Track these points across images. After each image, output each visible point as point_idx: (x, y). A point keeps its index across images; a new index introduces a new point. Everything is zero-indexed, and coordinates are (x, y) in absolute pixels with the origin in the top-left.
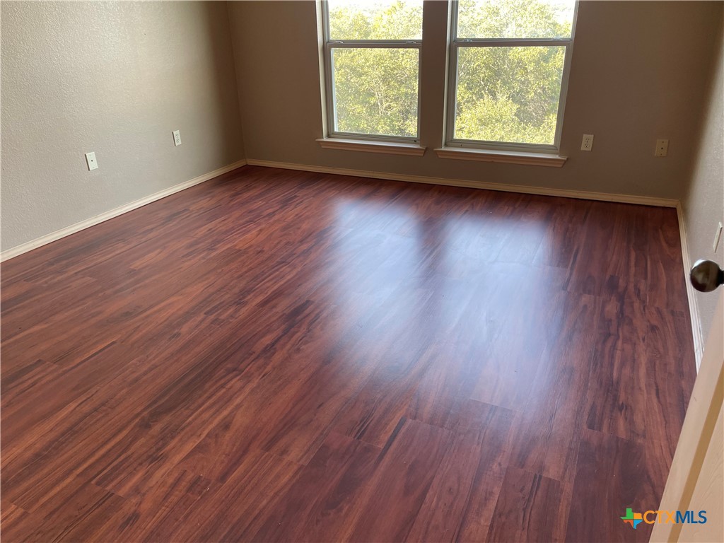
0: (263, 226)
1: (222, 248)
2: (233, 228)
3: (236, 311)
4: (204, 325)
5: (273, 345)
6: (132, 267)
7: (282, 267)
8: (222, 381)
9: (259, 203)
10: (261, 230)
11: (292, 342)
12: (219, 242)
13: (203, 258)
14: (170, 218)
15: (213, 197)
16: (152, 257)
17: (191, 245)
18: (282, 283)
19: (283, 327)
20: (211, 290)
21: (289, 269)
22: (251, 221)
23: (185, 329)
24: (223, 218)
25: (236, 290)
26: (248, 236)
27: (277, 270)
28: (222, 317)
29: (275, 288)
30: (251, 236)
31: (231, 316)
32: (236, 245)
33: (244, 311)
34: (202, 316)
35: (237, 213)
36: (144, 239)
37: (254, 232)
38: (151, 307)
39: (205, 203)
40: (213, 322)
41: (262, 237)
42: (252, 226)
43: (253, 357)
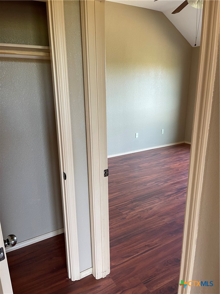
0: (182, 163)
1: (166, 166)
2: (172, 162)
3: (163, 184)
4: (153, 185)
5: (171, 195)
6: (139, 166)
8: (154, 199)
9: (183, 156)
10: (180, 164)
11: (177, 196)
12: (166, 165)
13: (160, 168)
14: (154, 155)
15: (169, 151)
16: (145, 165)
17: (157, 164)
18: (180, 180)
19: (176, 191)
20: (159, 177)
22: (178, 161)
23: (148, 184)
24: (169, 158)
25: (166, 179)
26: (175, 165)
28: (159, 184)
29: (178, 181)
30: (176, 165)
31: (162, 185)
32: (170, 167)
33: (166, 184)
34: (154, 182)
35: (175, 158)
36: (145, 159)
37: (178, 164)
38: (141, 177)
39: (166, 152)
40: (156, 185)
41: (180, 166)
42: (178, 162)
43: (164, 196)
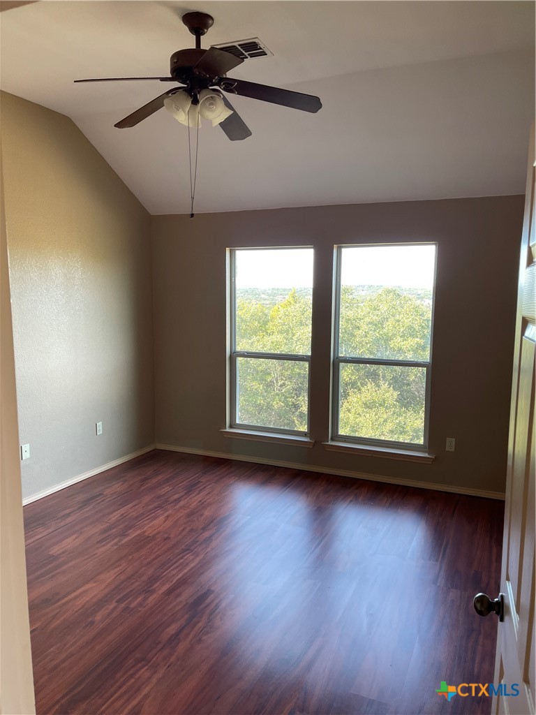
0: (170, 512)
1: (133, 534)
2: (143, 514)
3: (145, 599)
4: (115, 614)
5: (177, 634)
6: (51, 553)
7: (187, 554)
8: (132, 671)
9: (166, 489)
10: (168, 516)
11: (193, 633)
12: (130, 528)
13: (116, 544)
14: (86, 503)
15: (125, 481)
16: (70, 543)
17: (105, 531)
18: (186, 571)
19: (186, 616)
20: (123, 577)
21: (192, 558)
22: (159, 507)
23: (98, 617)
24: (134, 504)
25: (145, 578)
26: (155, 522)
27: (182, 558)
28: (132, 605)
29: (180, 576)
30: (158, 523)
31: (140, 605)
32: (145, 532)
33: (152, 599)
34: (114, 604)
35: (146, 499)
36: (62, 524)
37: (162, 518)
38: (68, 594)
39: (117, 487)
40: (124, 610)
41: (169, 523)
42: (160, 512)
43: (160, 647)
